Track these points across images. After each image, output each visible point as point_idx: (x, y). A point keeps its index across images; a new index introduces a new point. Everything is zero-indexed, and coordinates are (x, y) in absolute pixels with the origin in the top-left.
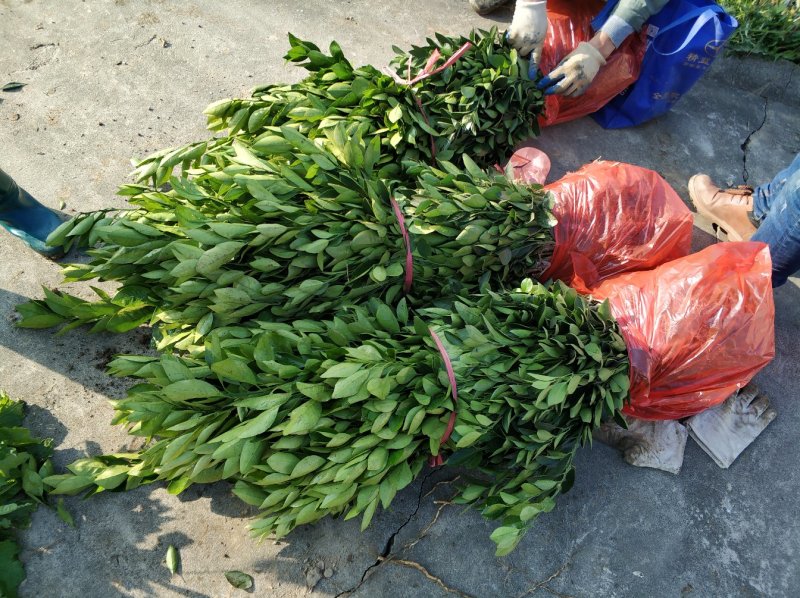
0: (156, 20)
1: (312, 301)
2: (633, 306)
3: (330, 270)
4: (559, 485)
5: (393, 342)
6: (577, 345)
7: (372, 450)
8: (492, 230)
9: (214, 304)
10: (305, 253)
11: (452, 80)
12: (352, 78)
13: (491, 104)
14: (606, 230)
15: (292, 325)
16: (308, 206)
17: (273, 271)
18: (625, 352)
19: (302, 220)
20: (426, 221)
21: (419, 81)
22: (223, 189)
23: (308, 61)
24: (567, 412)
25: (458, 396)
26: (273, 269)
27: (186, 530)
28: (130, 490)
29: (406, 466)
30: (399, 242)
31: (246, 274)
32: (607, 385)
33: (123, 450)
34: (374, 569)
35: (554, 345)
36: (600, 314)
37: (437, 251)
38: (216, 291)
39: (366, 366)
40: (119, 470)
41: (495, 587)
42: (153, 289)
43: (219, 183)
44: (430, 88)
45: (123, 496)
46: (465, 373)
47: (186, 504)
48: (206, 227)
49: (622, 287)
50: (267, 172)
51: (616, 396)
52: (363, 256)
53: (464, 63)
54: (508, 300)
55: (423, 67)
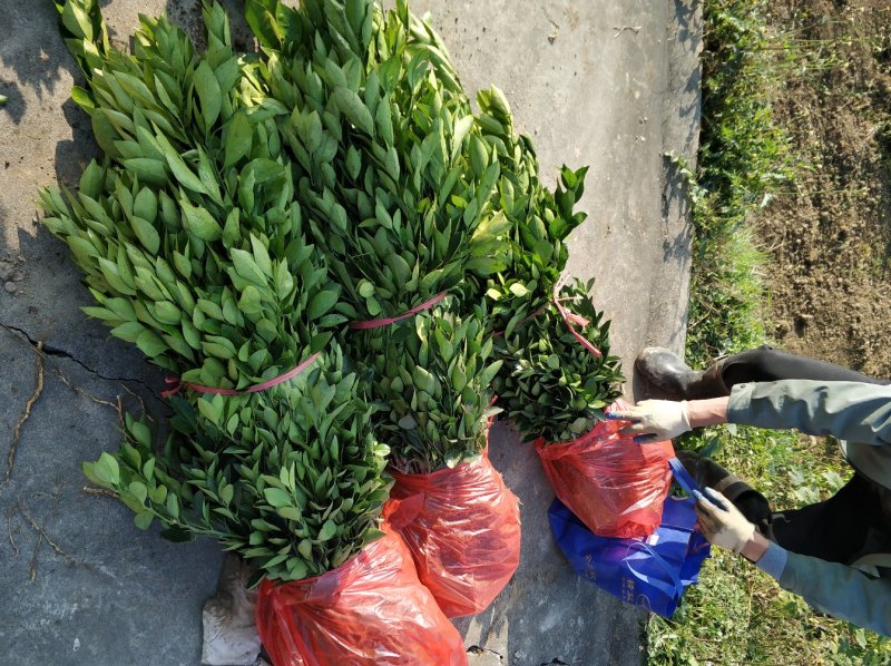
0: (573, 27)
1: (323, 221)
2: (381, 565)
3: (361, 235)
4: (175, 522)
5: (298, 313)
6: (332, 511)
7: (178, 304)
8: (433, 403)
9: (300, 111)
10: (373, 205)
11: (564, 344)
12: (552, 240)
13: (546, 387)
14: (452, 523)
15: (293, 201)
16: (424, 202)
17: (348, 172)
18: (331, 568)
19: (408, 198)
20: (431, 332)
21: (558, 310)
22: (425, 108)
23: (564, 190)
24: (257, 515)
25: (253, 394)
26: (351, 171)
27: (31, 113)
28: (65, 43)
29: (163, 349)
30: (403, 306)
31: (340, 144)
32: (294, 553)
33: (111, 32)
34: (26, 340)
35: (328, 486)
36: (367, 531)
37: (401, 349)
38: (315, 113)
39: (272, 283)
40: (87, 29)
41: (30, 482)
42: (302, 46)
43: (430, 102)
44: (553, 322)
45: (55, 37)
46: (280, 397)
47: (61, 111)
48: (382, 94)
49: (397, 550)
50: (450, 153)
51: (283, 566)
52: (382, 269)
53: (582, 354)
54: (364, 431)
55: (573, 312)
